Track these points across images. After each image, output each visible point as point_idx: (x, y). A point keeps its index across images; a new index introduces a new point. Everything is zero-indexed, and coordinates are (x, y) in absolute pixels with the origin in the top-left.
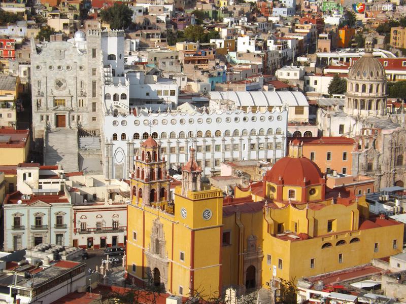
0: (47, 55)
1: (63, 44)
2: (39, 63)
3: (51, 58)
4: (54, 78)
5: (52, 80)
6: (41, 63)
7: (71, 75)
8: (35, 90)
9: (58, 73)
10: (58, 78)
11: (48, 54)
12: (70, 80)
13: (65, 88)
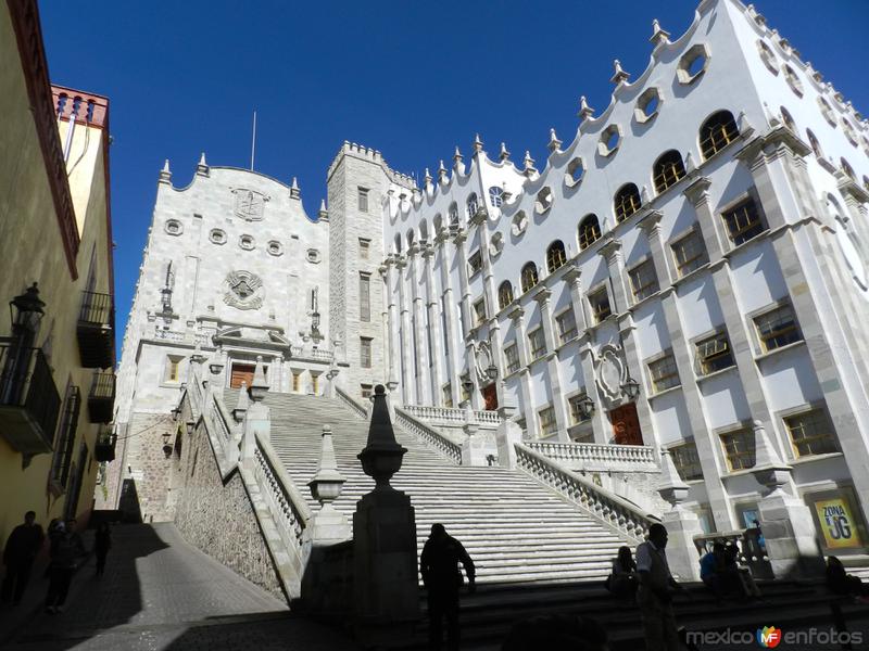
0: (207, 199)
1: (263, 183)
2: (178, 213)
3: (220, 209)
4: (226, 269)
5: (217, 273)
6: (187, 215)
7: (281, 270)
8: (149, 293)
9: (238, 255)
10: (237, 269)
11: (211, 196)
12: (278, 284)
13: (258, 302)
